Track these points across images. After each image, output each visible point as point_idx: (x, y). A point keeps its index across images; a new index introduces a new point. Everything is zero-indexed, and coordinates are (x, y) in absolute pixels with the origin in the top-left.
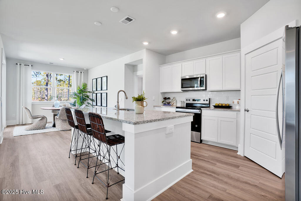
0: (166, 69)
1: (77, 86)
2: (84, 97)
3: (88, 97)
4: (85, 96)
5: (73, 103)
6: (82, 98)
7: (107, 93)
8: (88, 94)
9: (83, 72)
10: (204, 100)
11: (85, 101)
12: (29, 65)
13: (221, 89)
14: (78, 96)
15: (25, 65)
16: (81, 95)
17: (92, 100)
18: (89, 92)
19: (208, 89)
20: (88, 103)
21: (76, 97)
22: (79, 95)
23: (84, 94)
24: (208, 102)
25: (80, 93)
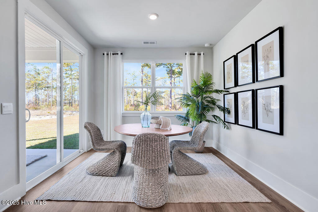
1: (192, 80)
2: (206, 103)
3: (213, 102)
4: (208, 102)
5: (184, 116)
6: (202, 104)
7: (281, 88)
8: (215, 96)
9: (202, 53)
11: (208, 110)
12: (118, 54)
14: (193, 101)
15: (113, 54)
16: (200, 98)
17: (225, 110)
18: (217, 91)
20: (214, 116)
21: (190, 103)
22: (195, 98)
23: (204, 96)
25: (197, 95)
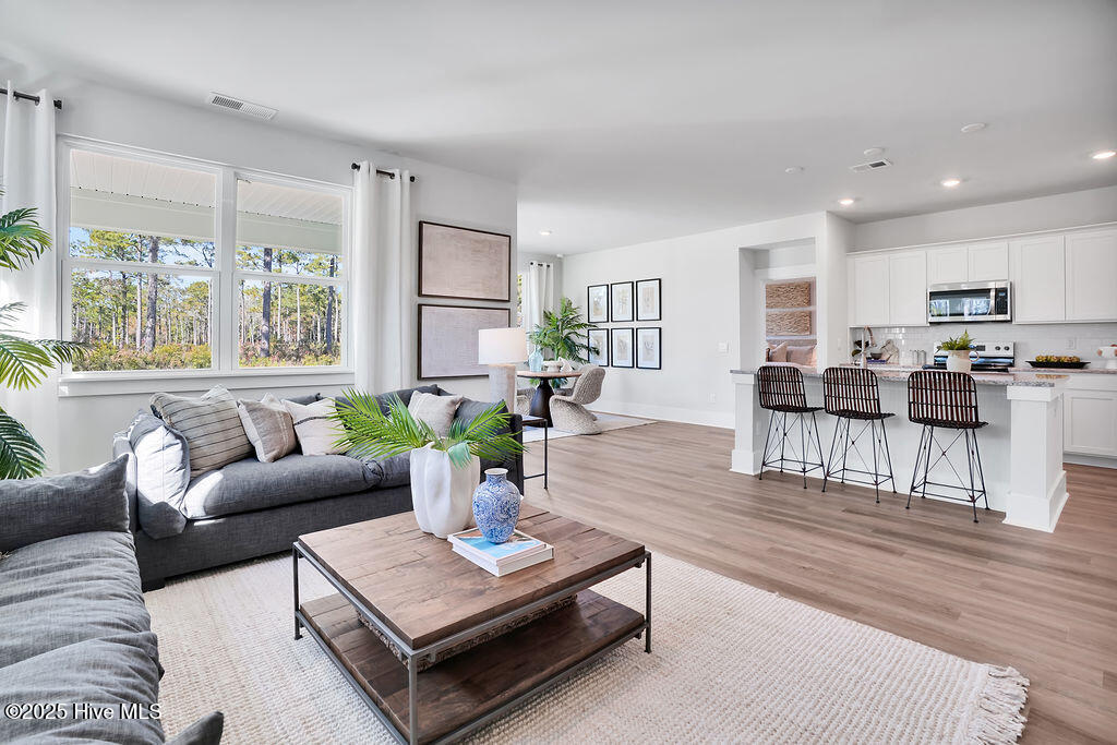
0: (869, 264)
7: (660, 329)
9: (552, 266)
10: (998, 348)
13: (1061, 319)
19: (1018, 319)
24: (1010, 353)
